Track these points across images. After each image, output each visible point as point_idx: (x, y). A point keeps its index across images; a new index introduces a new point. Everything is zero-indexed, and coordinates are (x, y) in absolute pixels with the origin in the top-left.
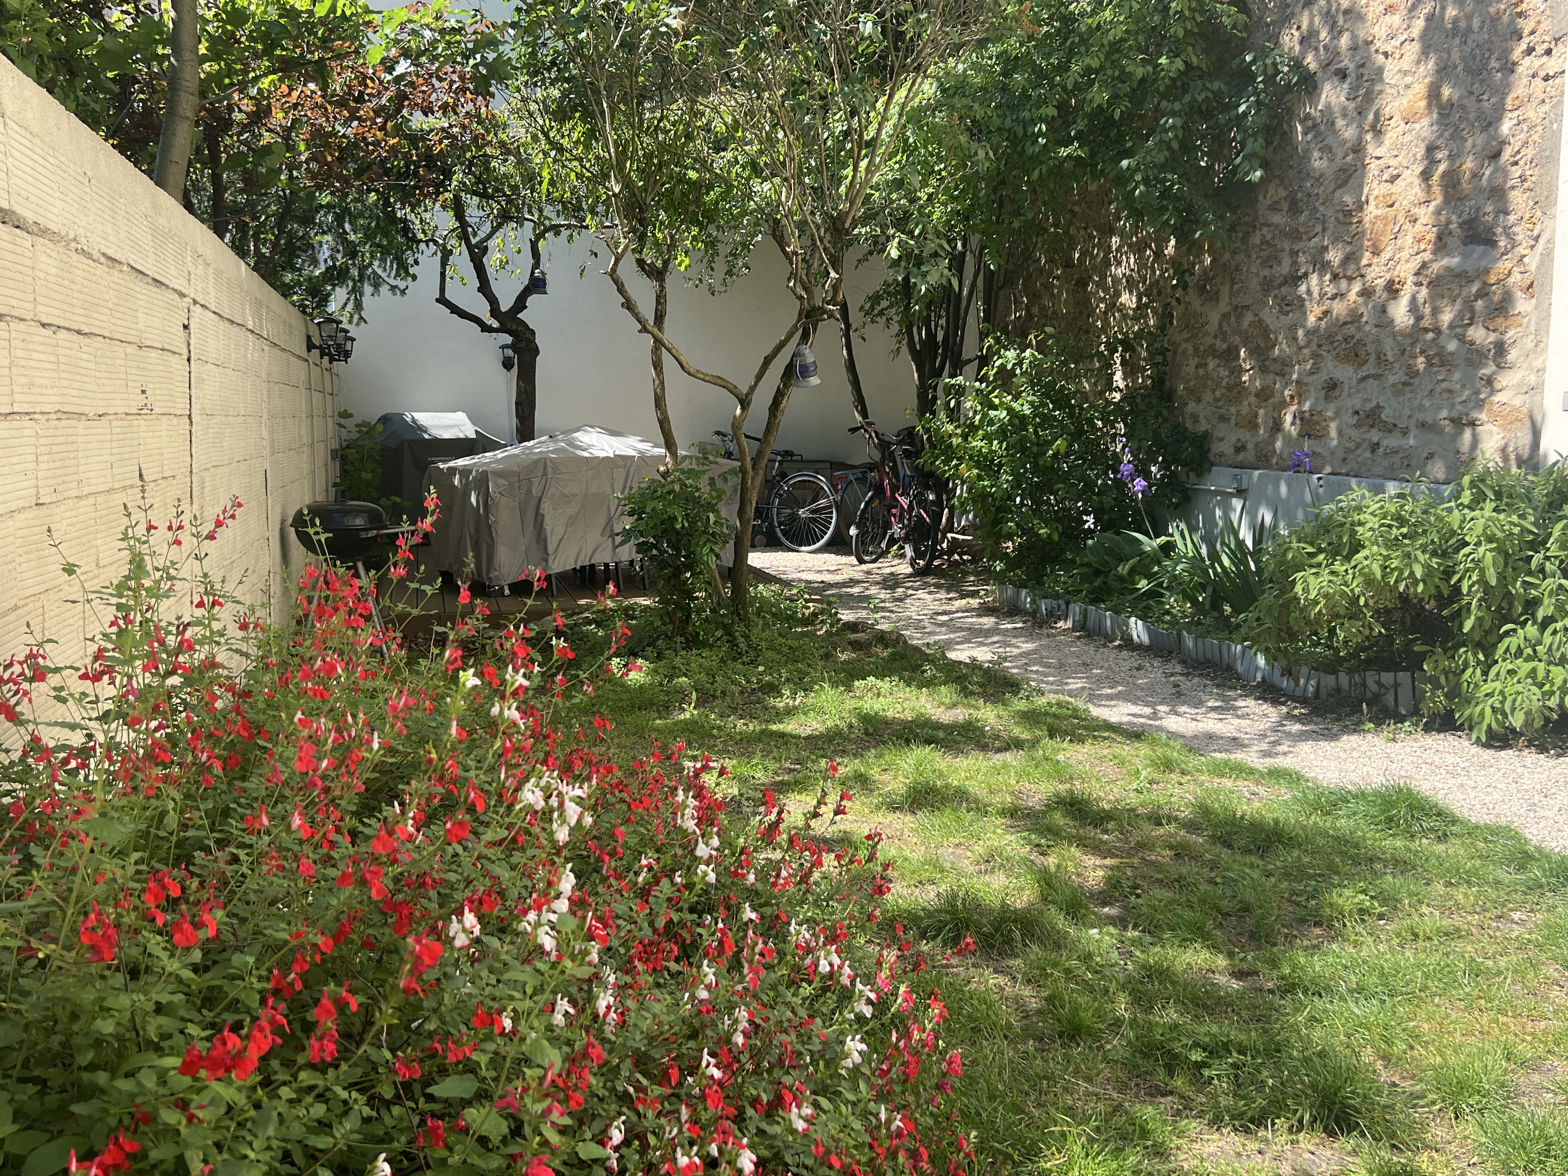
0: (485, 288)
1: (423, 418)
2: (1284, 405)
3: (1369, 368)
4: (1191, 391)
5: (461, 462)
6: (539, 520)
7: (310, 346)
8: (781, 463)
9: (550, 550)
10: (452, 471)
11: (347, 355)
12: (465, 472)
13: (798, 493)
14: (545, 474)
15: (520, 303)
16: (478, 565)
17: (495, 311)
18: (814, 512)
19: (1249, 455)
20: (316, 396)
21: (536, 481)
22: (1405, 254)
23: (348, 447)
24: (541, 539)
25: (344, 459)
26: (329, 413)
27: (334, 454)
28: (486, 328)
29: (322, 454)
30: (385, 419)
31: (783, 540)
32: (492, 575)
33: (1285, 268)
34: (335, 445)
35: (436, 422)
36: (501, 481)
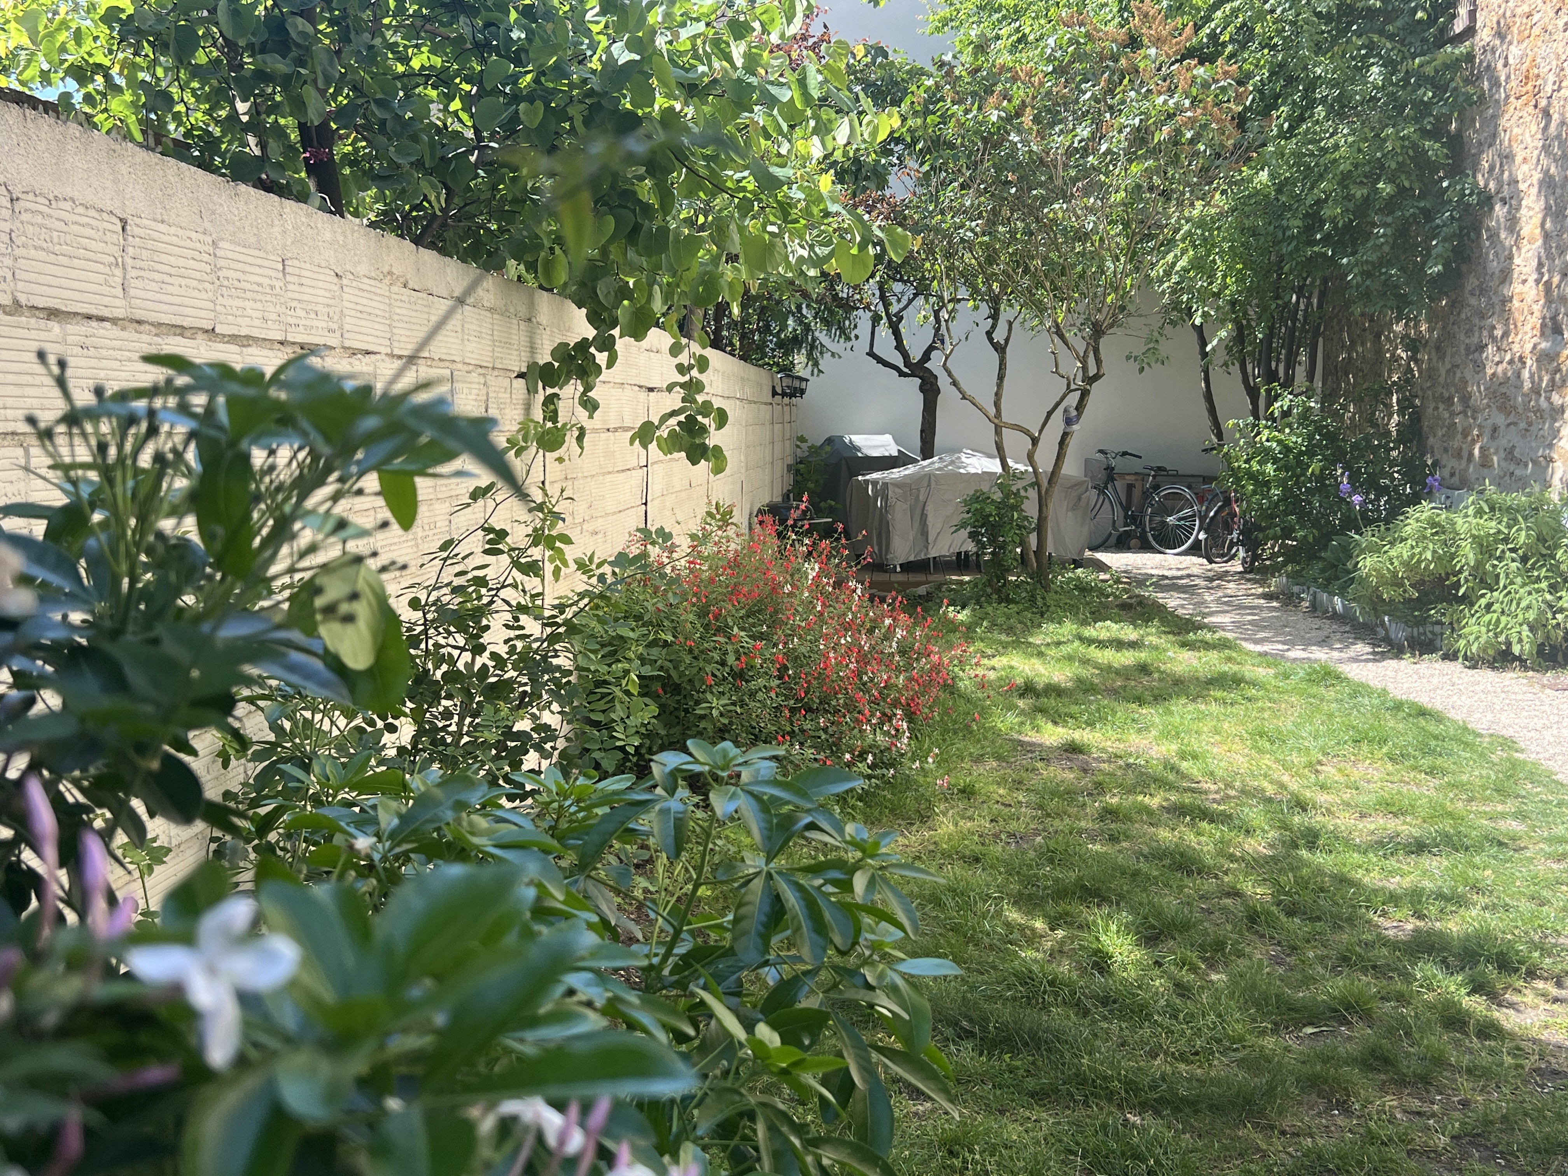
0: (900, 346)
1: (858, 439)
2: (1474, 442)
3: (1512, 419)
4: (1431, 428)
5: (875, 476)
6: (923, 517)
7: (774, 393)
8: (1154, 477)
9: (931, 540)
10: (867, 482)
11: (802, 392)
12: (875, 483)
13: (1168, 503)
14: (929, 485)
15: (926, 356)
16: (880, 550)
17: (907, 363)
18: (1180, 519)
19: (1456, 480)
20: (778, 427)
21: (922, 490)
22: (1527, 337)
23: (801, 462)
24: (924, 532)
25: (797, 472)
26: (787, 436)
27: (789, 467)
28: (902, 374)
29: (780, 468)
30: (830, 441)
31: (1154, 543)
32: (889, 557)
33: (1475, 340)
34: (790, 461)
35: (869, 443)
36: (898, 490)
